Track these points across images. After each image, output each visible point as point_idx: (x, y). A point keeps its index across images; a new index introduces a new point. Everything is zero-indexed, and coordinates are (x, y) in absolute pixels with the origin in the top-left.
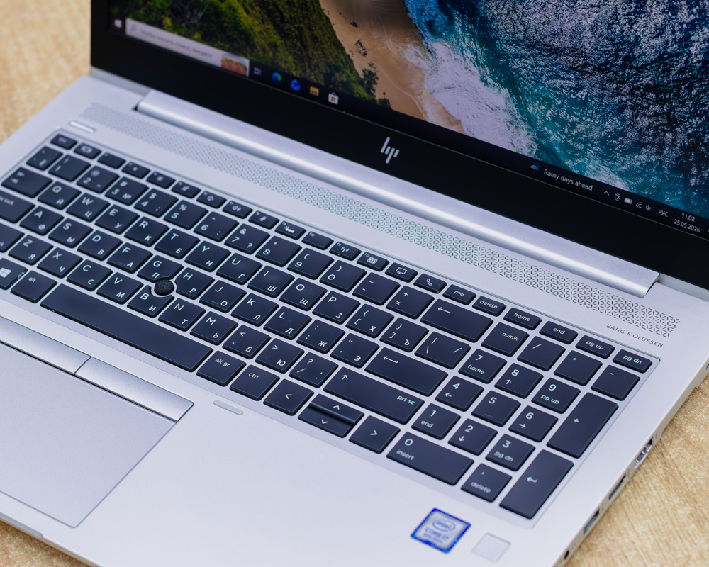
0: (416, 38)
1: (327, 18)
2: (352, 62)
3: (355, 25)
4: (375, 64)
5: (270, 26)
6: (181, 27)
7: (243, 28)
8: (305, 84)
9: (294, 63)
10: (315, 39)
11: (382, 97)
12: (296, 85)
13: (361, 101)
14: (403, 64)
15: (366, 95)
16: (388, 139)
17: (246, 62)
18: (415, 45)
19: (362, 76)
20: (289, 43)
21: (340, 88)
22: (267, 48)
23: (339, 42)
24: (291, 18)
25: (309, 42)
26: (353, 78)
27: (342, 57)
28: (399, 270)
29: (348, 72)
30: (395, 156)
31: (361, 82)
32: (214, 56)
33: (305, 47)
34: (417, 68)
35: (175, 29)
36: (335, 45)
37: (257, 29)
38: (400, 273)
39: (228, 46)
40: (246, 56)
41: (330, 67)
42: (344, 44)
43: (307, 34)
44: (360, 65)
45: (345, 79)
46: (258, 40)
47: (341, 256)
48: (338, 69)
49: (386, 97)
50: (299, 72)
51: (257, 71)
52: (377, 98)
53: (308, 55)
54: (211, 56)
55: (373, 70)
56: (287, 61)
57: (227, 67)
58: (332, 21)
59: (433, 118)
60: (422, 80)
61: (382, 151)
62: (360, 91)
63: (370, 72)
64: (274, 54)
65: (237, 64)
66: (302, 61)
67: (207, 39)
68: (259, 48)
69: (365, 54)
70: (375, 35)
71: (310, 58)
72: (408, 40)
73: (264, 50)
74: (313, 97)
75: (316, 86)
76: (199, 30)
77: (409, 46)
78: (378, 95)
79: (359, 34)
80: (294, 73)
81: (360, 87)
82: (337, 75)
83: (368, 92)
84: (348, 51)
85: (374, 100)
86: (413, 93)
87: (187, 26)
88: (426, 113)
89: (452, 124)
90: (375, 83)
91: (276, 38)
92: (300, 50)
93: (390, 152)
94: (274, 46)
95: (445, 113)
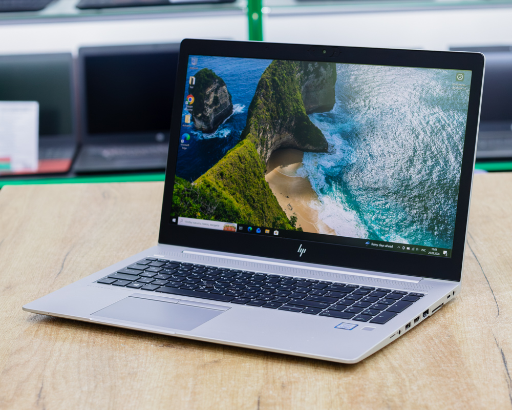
0: (315, 197)
1: (275, 197)
2: (285, 214)
3: (288, 197)
4: (296, 213)
5: (248, 206)
6: (205, 215)
7: (235, 209)
8: (263, 229)
9: (259, 220)
10: (269, 207)
11: (299, 227)
12: (259, 230)
13: (290, 231)
14: (309, 210)
15: (291, 228)
16: (301, 245)
17: (235, 225)
18: (314, 200)
19: (290, 219)
20: (257, 212)
21: (279, 227)
22: (246, 216)
23: (280, 207)
24: (258, 200)
25: (266, 209)
26: (286, 221)
27: (281, 213)
29: (284, 219)
30: (304, 252)
31: (289, 223)
32: (220, 225)
33: (264, 212)
34: (315, 211)
35: (203, 217)
36: (278, 208)
37: (241, 209)
39: (227, 219)
40: (235, 222)
41: (275, 219)
42: (282, 207)
43: (265, 206)
44: (289, 215)
45: (282, 223)
46: (242, 214)
48: (279, 219)
49: (301, 226)
50: (260, 224)
51: (241, 228)
52: (297, 228)
53: (265, 215)
54: (219, 226)
55: (295, 216)
56: (255, 220)
57: (226, 229)
58: (277, 198)
59: (322, 231)
60: (317, 215)
61: (298, 251)
62: (289, 227)
63: (294, 217)
64: (249, 218)
65: (231, 227)
66: (262, 219)
67: (218, 218)
68: (242, 217)
69: (292, 209)
70: (297, 199)
71: (266, 217)
72: (311, 199)
73: (244, 218)
74: (267, 234)
75: (268, 229)
76: (214, 215)
77: (312, 201)
78: (297, 227)
79: (289, 201)
80: (258, 225)
81: (289, 225)
82: (278, 221)
83: (293, 226)
84: (284, 210)
85: (295, 229)
86: (313, 222)
87: (208, 214)
88: (318, 230)
89: (330, 232)
90: (296, 221)
91: (251, 211)
92: (262, 214)
93: (302, 251)
94: (249, 215)
95: (328, 228)
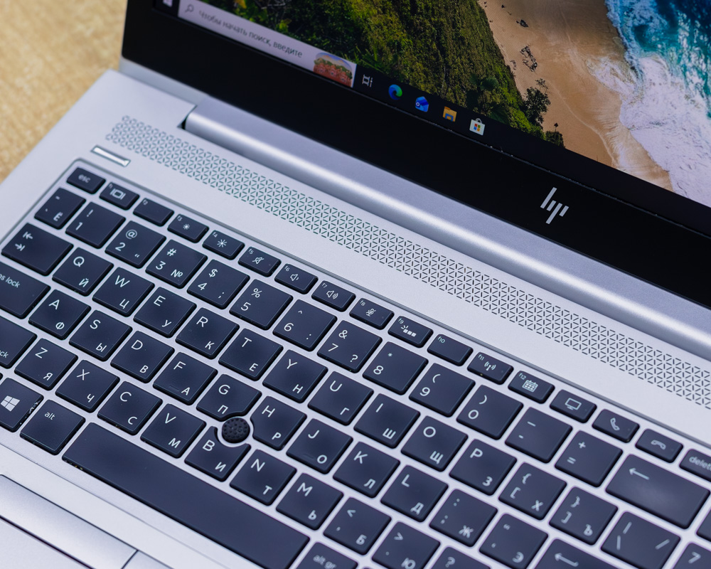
0: (616, 49)
1: (482, 12)
2: (512, 76)
3: (523, 24)
4: (548, 82)
5: (394, 18)
6: (260, 11)
7: (353, 17)
8: (437, 103)
9: (425, 72)
10: (460, 40)
11: (553, 129)
12: (423, 103)
13: (520, 133)
14: (591, 86)
15: (528, 125)
16: (554, 190)
17: (352, 67)
18: (613, 59)
19: (525, 97)
20: (420, 44)
21: (489, 113)
22: (386, 48)
23: (497, 47)
24: (427, 8)
25: (450, 44)
26: (511, 99)
27: (499, 70)
28: (571, 403)
29: (505, 90)
30: (562, 214)
31: (523, 107)
32: (306, 55)
33: (443, 51)
34: (612, 92)
35: (252, 13)
36: (490, 51)
37: (373, 21)
38: (571, 407)
39: (326, 42)
40: (352, 59)
41: (478, 82)
42: (503, 50)
43: (449, 32)
44: (524, 82)
45: (499, 101)
46: (375, 37)
47: (485, 377)
48: (489, 86)
49: (558, 129)
50: (430, 86)
51: (367, 81)
52: (544, 131)
53: (446, 62)
54: (300, 54)
55: (543, 91)
56: (413, 68)
57: (322, 71)
58: (489, 17)
59: (626, 164)
60: (617, 109)
61: (543, 206)
62: (519, 119)
63: (538, 92)
64: (395, 58)
65: (337, 68)
66: (436, 70)
67: (297, 30)
68: (372, 47)
69: (534, 67)
70: (553, 40)
71: (449, 67)
72: (602, 50)
73: (381, 52)
74: (447, 123)
75: (453, 107)
76: (287, 16)
77: (603, 59)
78: (547, 127)
79: (528, 38)
80: (422, 87)
81: (521, 115)
82: (488, 93)
83: (532, 120)
84: (507, 62)
85: (539, 133)
86: (599, 126)
87: (269, 10)
88: (616, 156)
89: (654, 175)
90: (545, 109)
91: (401, 36)
92: (435, 55)
93: (554, 208)
94: (396, 47)
95: (646, 157)
